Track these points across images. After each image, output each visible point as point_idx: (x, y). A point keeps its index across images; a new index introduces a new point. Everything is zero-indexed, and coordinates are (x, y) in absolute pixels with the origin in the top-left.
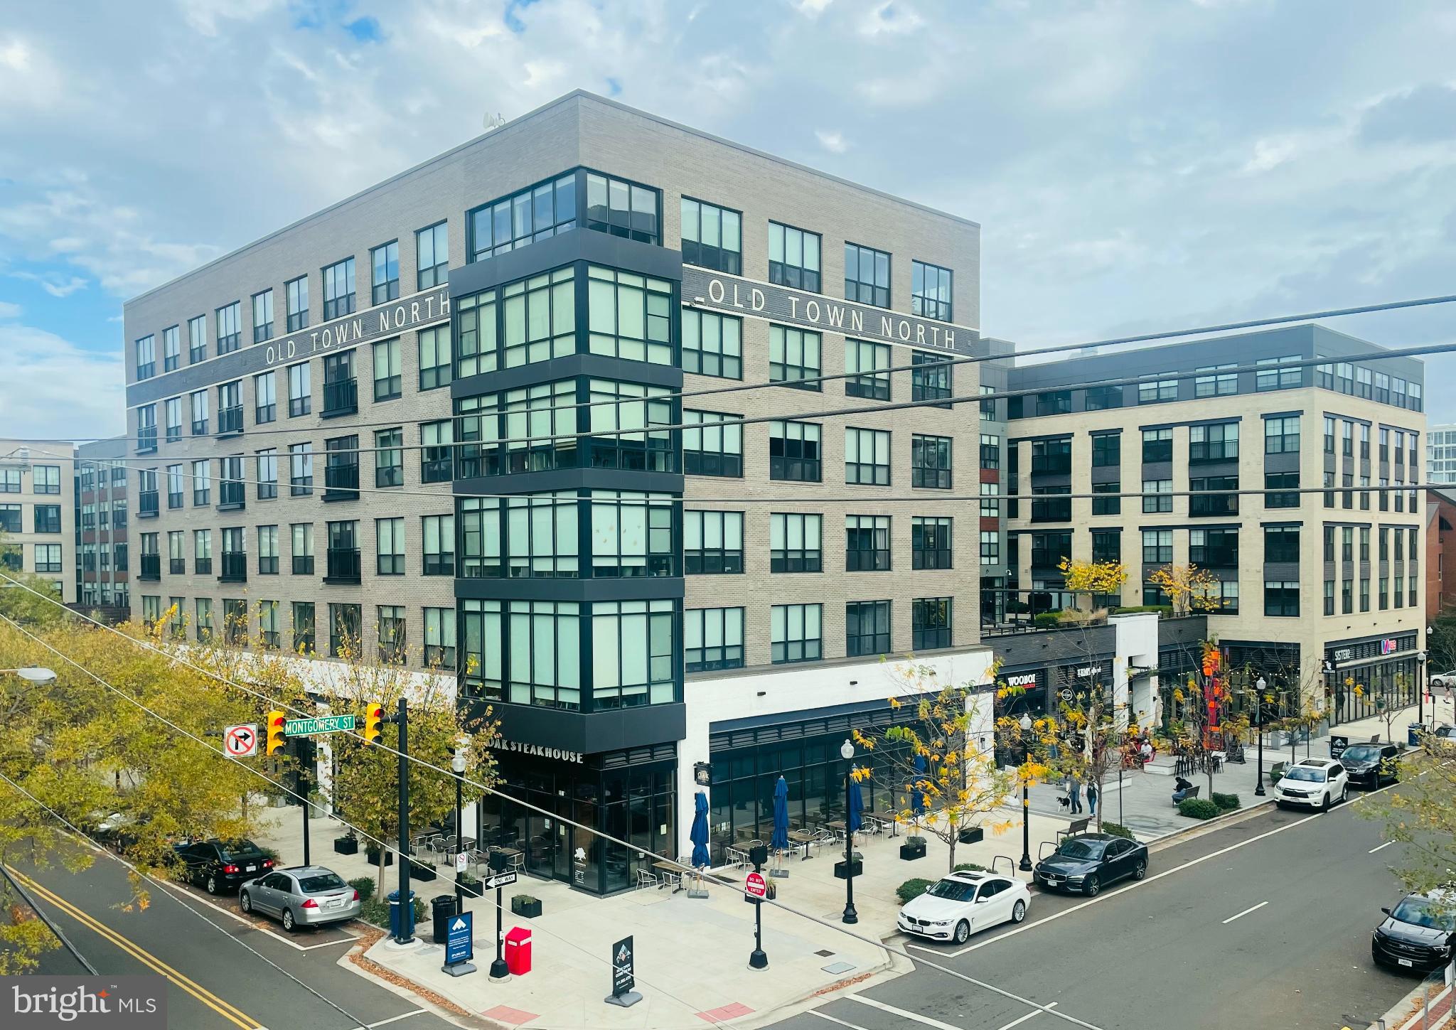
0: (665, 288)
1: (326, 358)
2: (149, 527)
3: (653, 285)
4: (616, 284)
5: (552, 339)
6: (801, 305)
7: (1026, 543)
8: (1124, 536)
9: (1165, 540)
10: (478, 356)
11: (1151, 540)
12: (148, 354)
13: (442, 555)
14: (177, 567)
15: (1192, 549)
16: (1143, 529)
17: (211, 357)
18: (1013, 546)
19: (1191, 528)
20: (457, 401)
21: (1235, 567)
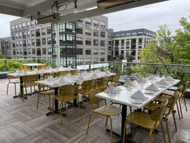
0: (74, 24)
1: (36, 30)
2: (14, 48)
3: (73, 24)
4: (69, 24)
5: (62, 30)
6: (89, 26)
7: (114, 52)
8: (124, 51)
9: (128, 52)
10: (54, 31)
11: (127, 52)
12: (13, 28)
13: (50, 52)
14: (18, 53)
15: (131, 53)
16: (126, 50)
17: (21, 29)
18: (113, 52)
19: (131, 50)
20: (52, 36)
21: (135, 55)
